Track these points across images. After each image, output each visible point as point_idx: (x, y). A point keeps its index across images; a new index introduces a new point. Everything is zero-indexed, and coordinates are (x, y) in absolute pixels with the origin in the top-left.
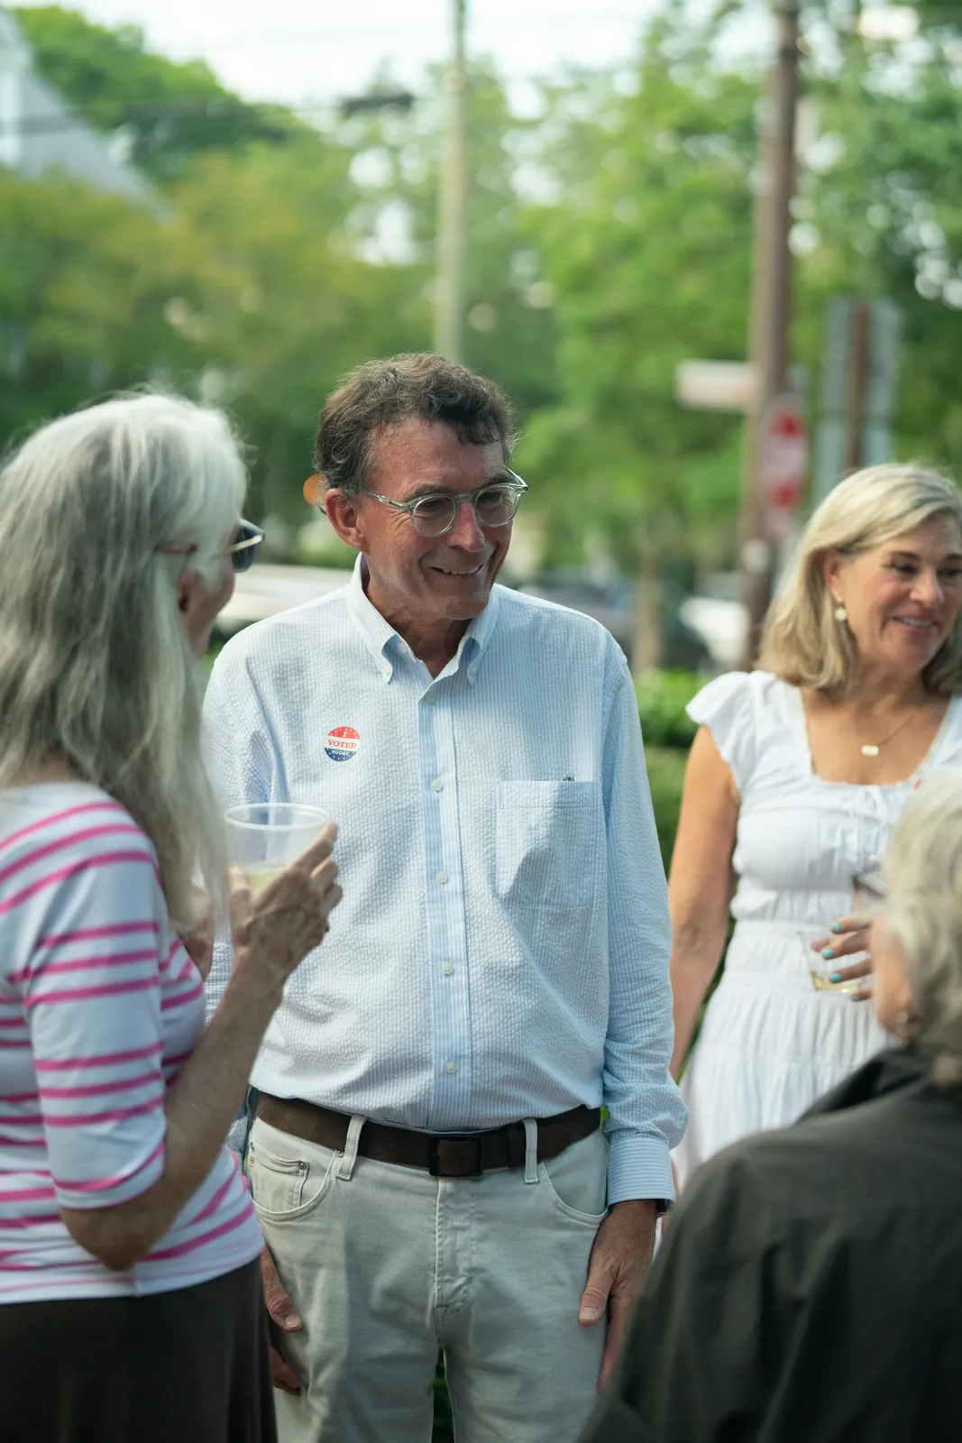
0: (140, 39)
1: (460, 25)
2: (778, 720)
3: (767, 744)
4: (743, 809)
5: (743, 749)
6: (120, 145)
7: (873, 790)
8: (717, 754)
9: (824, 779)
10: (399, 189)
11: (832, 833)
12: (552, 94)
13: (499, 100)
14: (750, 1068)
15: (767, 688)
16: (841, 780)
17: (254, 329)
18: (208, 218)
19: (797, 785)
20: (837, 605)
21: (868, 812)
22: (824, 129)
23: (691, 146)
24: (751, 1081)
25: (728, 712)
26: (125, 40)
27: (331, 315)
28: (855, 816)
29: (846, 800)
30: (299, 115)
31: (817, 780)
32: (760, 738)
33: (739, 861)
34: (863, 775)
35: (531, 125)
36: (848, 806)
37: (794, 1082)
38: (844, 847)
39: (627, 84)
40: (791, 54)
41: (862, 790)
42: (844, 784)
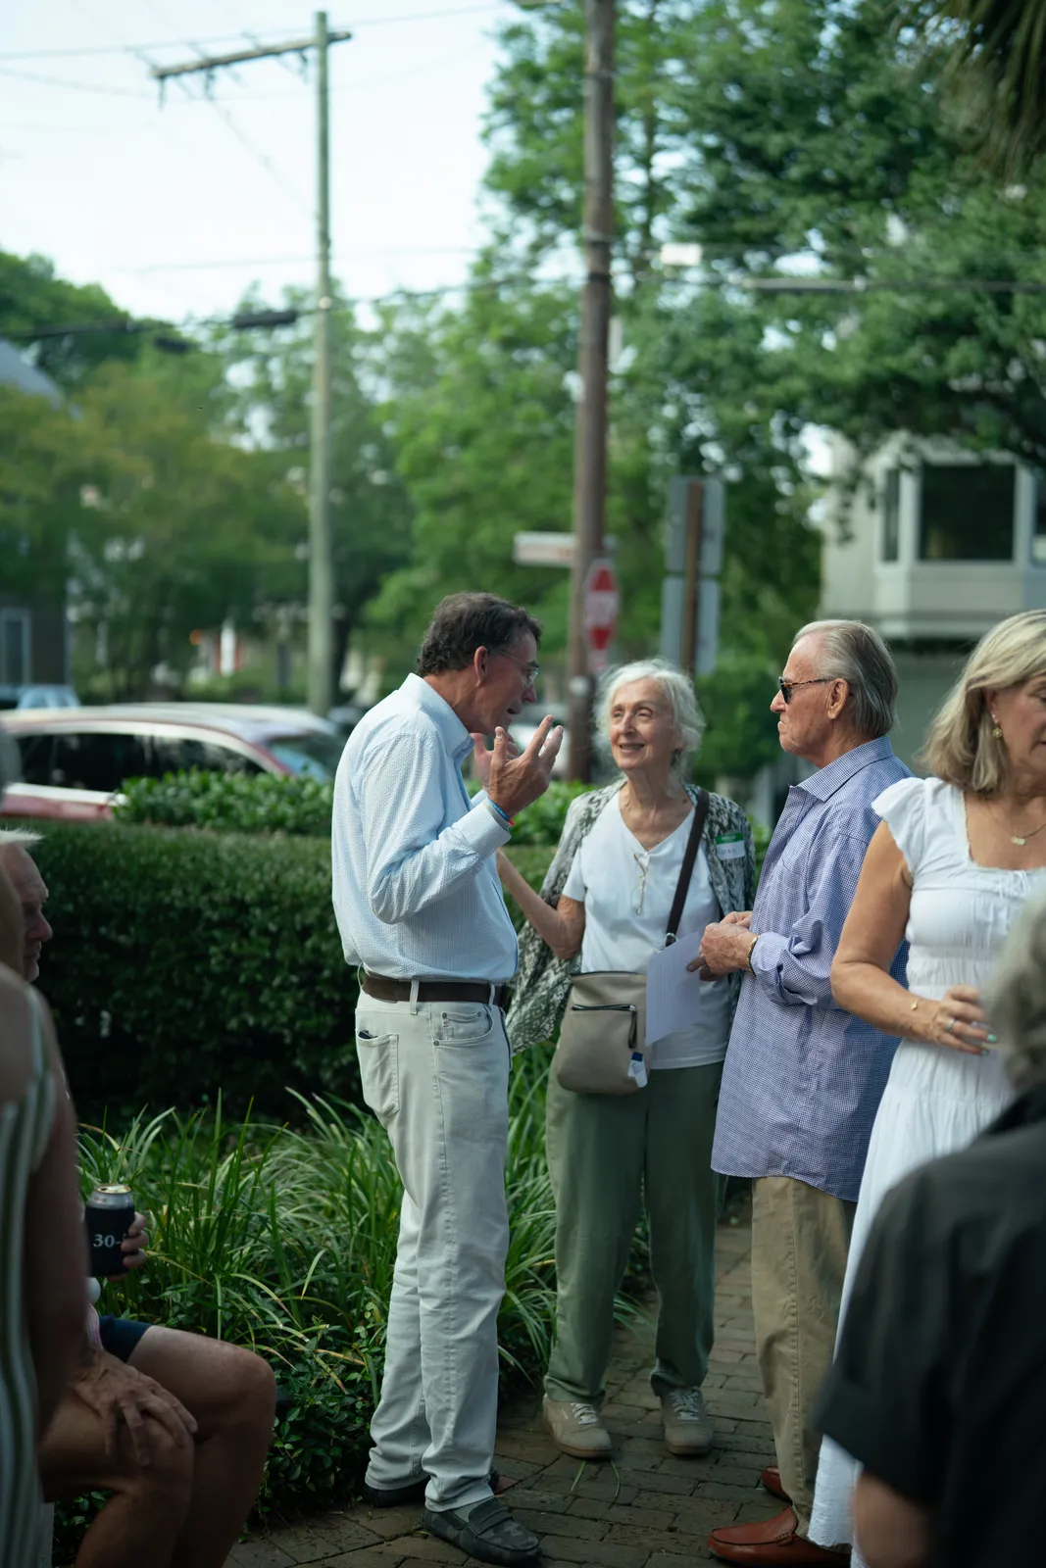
0: (50, 269)
1: (325, 257)
2: (944, 816)
3: (935, 834)
4: (914, 888)
5: (914, 840)
6: (29, 356)
7: (1020, 873)
8: (894, 842)
9: (979, 865)
10: (264, 392)
11: (986, 910)
12: (387, 314)
13: (349, 318)
14: (925, 1105)
15: (937, 791)
16: (995, 865)
17: (154, 506)
18: (111, 416)
19: (960, 868)
20: (993, 726)
21: (1015, 894)
22: (626, 342)
23: (517, 355)
24: (926, 1116)
25: (901, 809)
26: (36, 267)
27: (211, 495)
28: (1004, 895)
29: (997, 882)
30: (178, 329)
31: (974, 866)
32: (929, 829)
33: (910, 932)
34: (1012, 862)
35: (376, 338)
36: (999, 887)
37: (960, 1117)
38: (996, 922)
39: (456, 302)
40: (600, 280)
41: (1011, 874)
42: (996, 869)
